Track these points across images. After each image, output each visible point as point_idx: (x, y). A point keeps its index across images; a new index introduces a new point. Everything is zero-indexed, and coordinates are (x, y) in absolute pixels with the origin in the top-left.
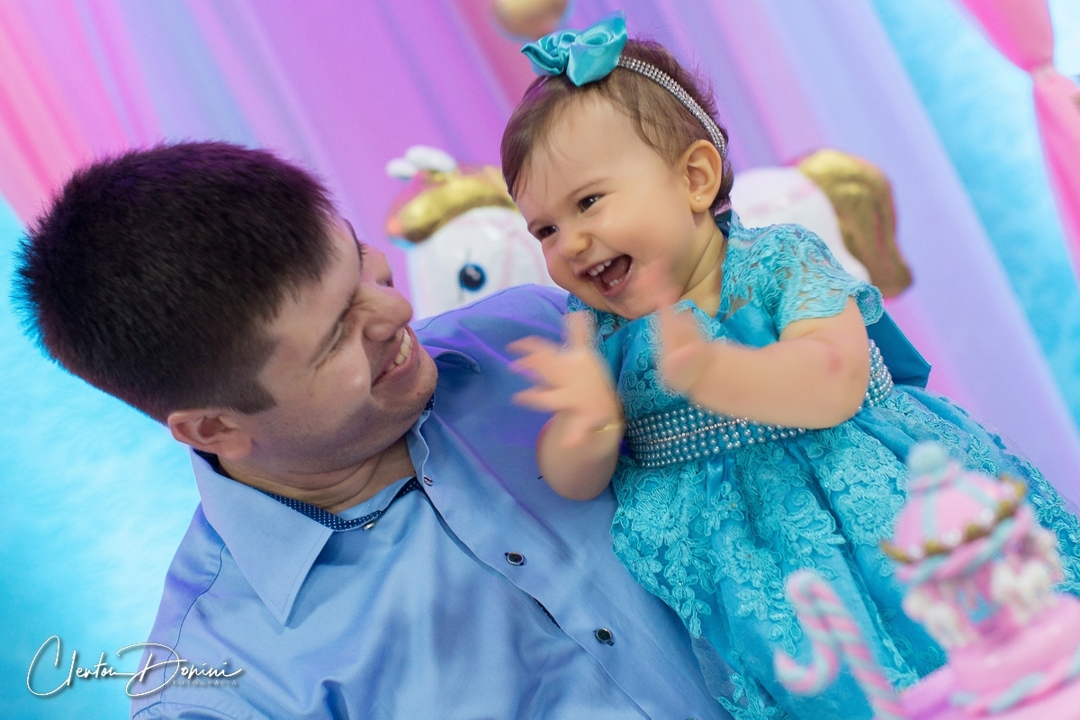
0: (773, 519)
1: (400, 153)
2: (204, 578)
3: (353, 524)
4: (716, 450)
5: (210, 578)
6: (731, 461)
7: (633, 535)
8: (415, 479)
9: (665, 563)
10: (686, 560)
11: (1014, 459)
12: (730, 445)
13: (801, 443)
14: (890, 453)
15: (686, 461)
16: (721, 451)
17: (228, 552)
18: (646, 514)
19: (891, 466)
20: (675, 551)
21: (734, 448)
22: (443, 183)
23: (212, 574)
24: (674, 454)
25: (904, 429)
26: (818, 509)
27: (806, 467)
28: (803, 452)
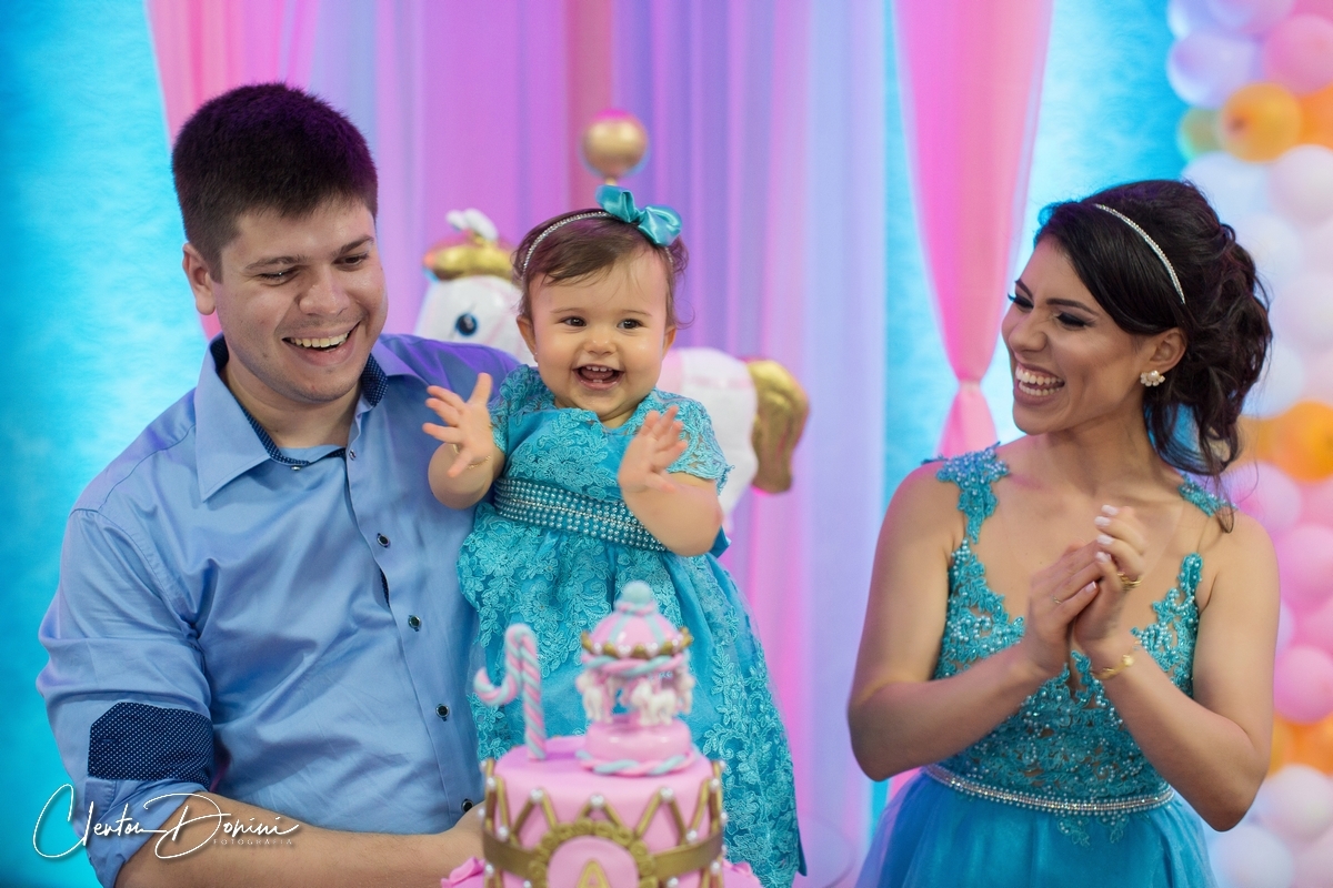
0: (570, 590)
1: (462, 208)
2: (170, 438)
3: (286, 460)
4: (559, 525)
5: (173, 440)
6: (565, 538)
7: (475, 558)
8: (344, 450)
9: (487, 587)
10: (502, 592)
11: (752, 637)
12: (570, 527)
13: (619, 550)
14: (673, 588)
15: (534, 524)
16: (562, 528)
17: (195, 430)
18: (490, 548)
19: (668, 597)
20: (498, 582)
21: (572, 530)
22: (481, 246)
23: (176, 439)
24: (527, 515)
25: (691, 576)
26: (604, 600)
27: (612, 568)
28: (616, 557)
